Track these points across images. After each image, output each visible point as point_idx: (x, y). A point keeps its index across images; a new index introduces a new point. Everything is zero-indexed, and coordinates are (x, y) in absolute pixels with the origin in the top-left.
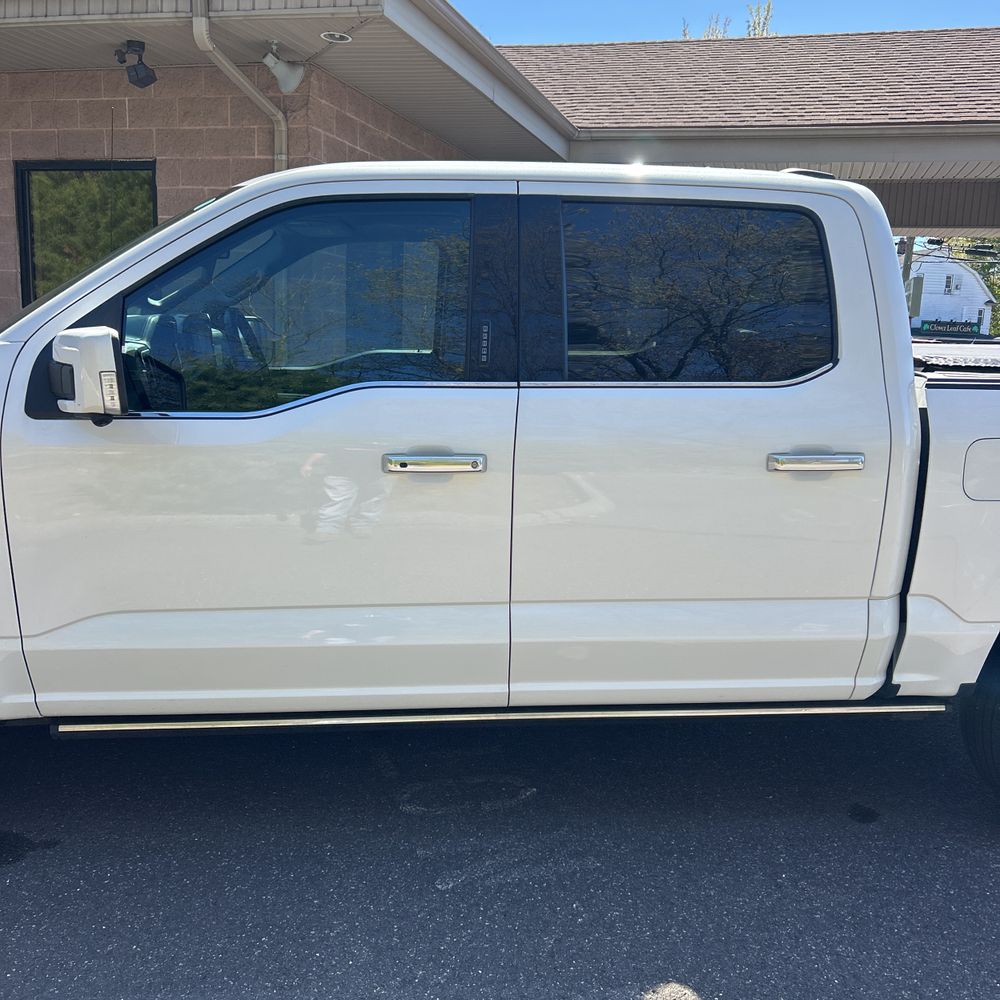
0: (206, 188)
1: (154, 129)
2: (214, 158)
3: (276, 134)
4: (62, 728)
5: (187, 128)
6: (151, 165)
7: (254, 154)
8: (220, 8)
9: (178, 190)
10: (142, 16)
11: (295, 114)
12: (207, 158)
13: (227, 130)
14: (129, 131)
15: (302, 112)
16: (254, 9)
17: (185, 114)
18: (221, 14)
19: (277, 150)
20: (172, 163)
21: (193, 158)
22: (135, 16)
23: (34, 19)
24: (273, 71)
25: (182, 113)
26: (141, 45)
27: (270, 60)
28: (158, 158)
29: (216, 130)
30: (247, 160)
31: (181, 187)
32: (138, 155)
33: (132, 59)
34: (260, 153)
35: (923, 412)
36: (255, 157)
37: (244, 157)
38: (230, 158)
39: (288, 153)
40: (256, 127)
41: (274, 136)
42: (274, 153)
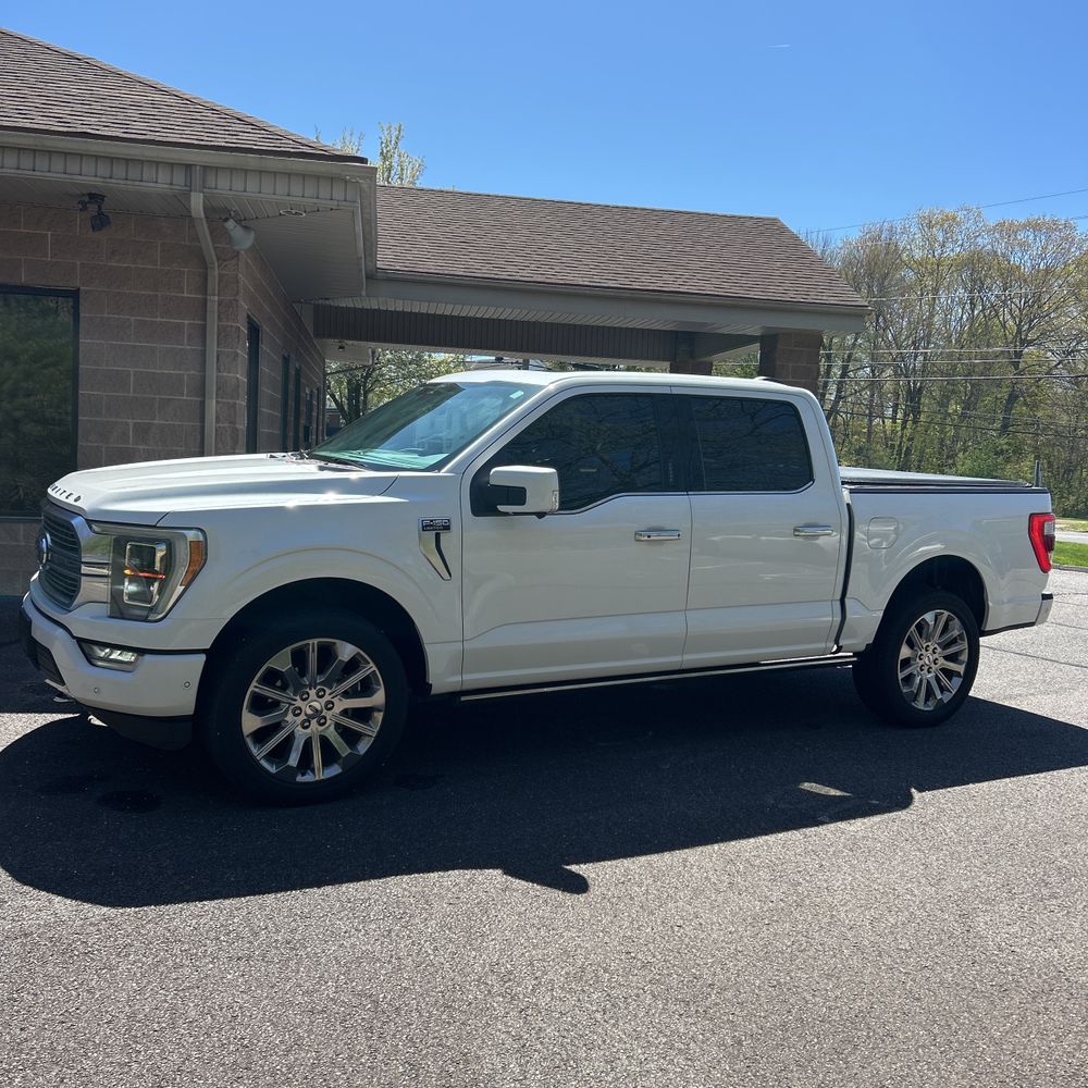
0: (132, 318)
1: (78, 262)
2: (143, 292)
3: (209, 278)
4: (463, 699)
5: (114, 265)
6: (74, 295)
7: (183, 293)
8: (213, 186)
9: (102, 318)
10: (137, 183)
11: (225, 263)
12: (135, 292)
13: (156, 269)
14: (51, 261)
15: (233, 262)
16: (245, 191)
17: (113, 252)
18: (215, 191)
19: (209, 291)
20: (97, 293)
21: (120, 291)
22: (129, 182)
23: (19, 172)
24: (232, 233)
25: (110, 251)
26: (102, 197)
27: (231, 224)
28: (82, 288)
29: (145, 269)
30: (176, 297)
31: (106, 315)
32: (62, 284)
33: (93, 208)
34: (189, 292)
35: (848, 505)
36: (185, 295)
37: (173, 294)
38: (159, 294)
39: (219, 295)
40: (186, 270)
41: (206, 279)
42: (206, 294)
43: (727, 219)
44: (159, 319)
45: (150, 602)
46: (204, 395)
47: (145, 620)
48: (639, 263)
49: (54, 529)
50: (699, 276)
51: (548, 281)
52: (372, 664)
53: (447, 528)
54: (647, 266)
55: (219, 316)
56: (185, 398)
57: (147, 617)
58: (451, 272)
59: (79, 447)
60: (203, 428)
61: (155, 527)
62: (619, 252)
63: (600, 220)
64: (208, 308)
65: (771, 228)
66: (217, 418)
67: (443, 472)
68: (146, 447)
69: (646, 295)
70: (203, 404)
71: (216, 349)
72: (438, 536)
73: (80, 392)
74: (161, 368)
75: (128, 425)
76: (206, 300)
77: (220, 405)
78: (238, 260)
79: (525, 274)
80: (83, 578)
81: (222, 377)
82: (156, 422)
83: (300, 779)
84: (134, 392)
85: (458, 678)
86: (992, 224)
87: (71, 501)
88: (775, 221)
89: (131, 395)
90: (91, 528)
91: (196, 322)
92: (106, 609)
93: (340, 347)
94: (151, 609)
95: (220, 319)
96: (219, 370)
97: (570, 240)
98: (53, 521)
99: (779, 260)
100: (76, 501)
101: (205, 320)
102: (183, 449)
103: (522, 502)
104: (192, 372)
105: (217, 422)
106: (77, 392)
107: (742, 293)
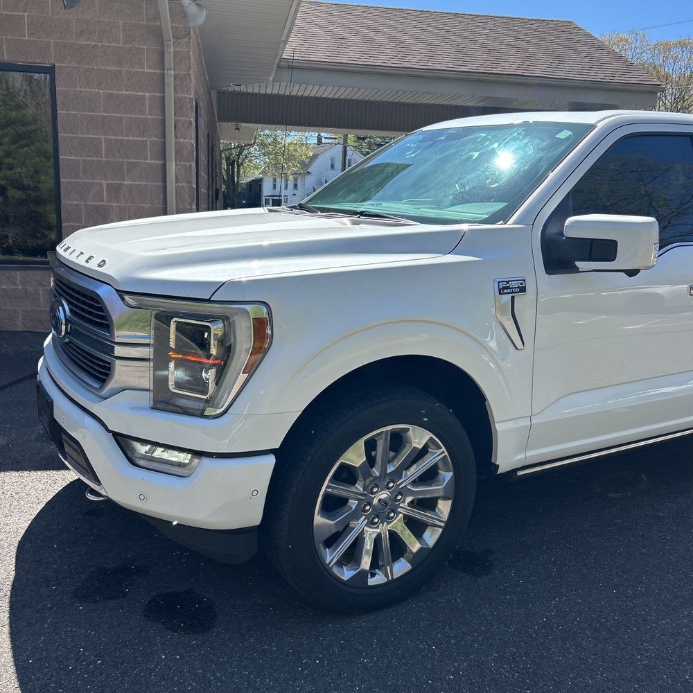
0: (102, 91)
1: (52, 41)
2: (108, 68)
3: (166, 55)
4: (520, 473)
5: (83, 43)
6: (50, 71)
7: (144, 68)
9: (76, 91)
11: (180, 41)
12: (102, 68)
13: (120, 47)
14: (28, 40)
15: (186, 40)
17: (81, 32)
19: (167, 66)
20: (69, 69)
21: (89, 67)
24: (186, 9)
25: (79, 31)
28: (56, 65)
29: (110, 46)
30: (138, 72)
31: (78, 89)
32: (38, 61)
34: (149, 67)
36: (146, 70)
37: (135, 69)
38: (123, 70)
39: (174, 70)
40: (145, 47)
41: (163, 55)
42: (164, 70)
43: (534, 22)
44: (124, 92)
45: (205, 393)
46: (165, 160)
47: (201, 415)
48: (479, 53)
49: (72, 296)
50: (528, 63)
51: (413, 66)
52: (444, 449)
53: (523, 290)
54: (485, 56)
55: (175, 89)
56: (148, 161)
57: (203, 411)
58: (339, 61)
59: (62, 205)
60: (165, 188)
61: (208, 301)
62: (462, 45)
63: (440, 22)
64: (166, 82)
65: (567, 28)
66: (176, 178)
67: (510, 224)
68: (118, 205)
69: (492, 78)
70: (164, 167)
71: (173, 118)
72: (513, 298)
73: (61, 157)
74: (127, 136)
75: (101, 185)
76: (164, 74)
77: (178, 167)
78: (190, 39)
79: (394, 62)
80: (118, 362)
81: (179, 143)
82: (126, 182)
83: (372, 581)
84: (106, 157)
85: (522, 456)
86: (653, 43)
87: (93, 265)
88: (570, 23)
89: (104, 159)
90: (123, 299)
91: (156, 94)
92: (147, 399)
93: (236, 129)
94: (207, 401)
95: (176, 92)
96: (176, 137)
97: (422, 37)
98: (68, 287)
99: (583, 51)
100: (100, 266)
101: (164, 93)
102: (149, 205)
103: (611, 256)
104: (155, 139)
105: (176, 182)
106: (58, 158)
107: (562, 75)
